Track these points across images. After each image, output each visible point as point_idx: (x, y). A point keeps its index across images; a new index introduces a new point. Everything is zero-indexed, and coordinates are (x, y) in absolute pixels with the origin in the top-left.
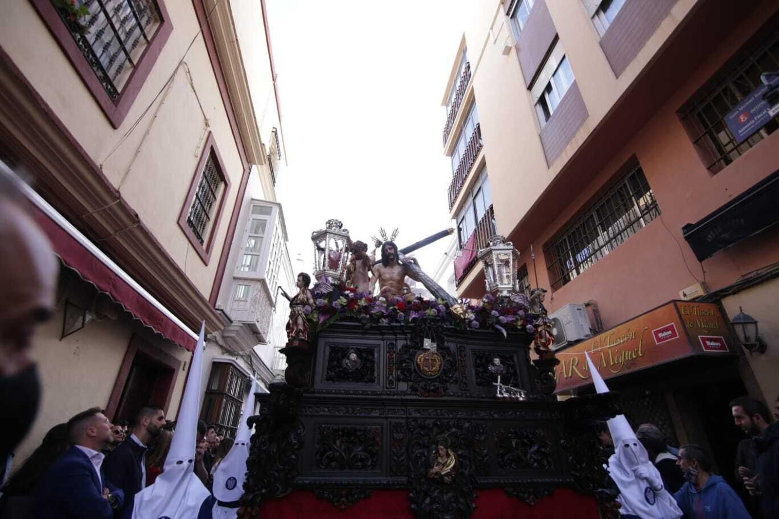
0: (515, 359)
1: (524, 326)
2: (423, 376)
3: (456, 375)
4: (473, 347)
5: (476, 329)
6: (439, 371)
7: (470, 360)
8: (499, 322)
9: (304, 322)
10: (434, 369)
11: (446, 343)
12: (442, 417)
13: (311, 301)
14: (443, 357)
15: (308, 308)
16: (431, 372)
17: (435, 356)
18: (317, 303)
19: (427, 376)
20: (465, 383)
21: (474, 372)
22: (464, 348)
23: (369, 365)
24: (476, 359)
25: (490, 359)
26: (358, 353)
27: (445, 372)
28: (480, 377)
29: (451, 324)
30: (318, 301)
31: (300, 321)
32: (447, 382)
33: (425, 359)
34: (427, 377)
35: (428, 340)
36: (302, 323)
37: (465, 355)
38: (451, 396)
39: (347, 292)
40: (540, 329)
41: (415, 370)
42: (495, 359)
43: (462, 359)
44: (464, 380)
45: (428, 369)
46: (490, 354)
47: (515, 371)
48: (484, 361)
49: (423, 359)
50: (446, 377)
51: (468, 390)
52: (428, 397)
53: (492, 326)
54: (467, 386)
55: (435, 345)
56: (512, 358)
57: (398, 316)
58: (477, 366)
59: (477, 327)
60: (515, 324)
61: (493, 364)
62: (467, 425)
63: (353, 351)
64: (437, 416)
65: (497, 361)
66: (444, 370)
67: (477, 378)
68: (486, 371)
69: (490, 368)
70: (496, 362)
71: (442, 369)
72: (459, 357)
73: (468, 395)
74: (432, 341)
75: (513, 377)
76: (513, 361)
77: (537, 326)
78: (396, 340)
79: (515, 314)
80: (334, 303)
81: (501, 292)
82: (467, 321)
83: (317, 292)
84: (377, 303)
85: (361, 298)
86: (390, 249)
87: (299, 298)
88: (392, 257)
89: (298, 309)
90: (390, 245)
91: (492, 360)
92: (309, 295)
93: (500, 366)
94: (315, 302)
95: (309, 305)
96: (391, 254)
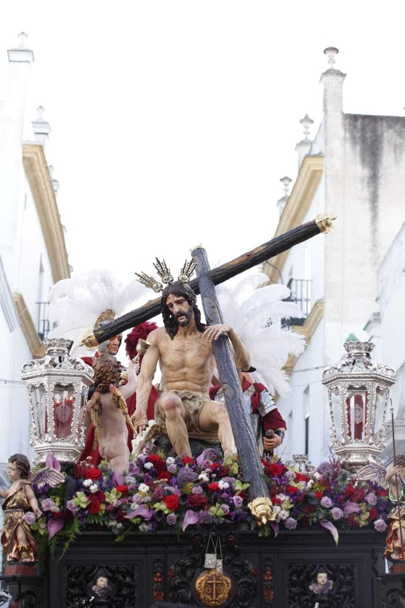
0: (356, 570)
1: (371, 521)
2: (204, 607)
4: (288, 556)
5: (293, 530)
6: (228, 599)
8: (329, 518)
9: (27, 536)
10: (221, 596)
11: (242, 556)
13: (34, 503)
14: (235, 578)
15: (31, 515)
16: (216, 601)
17: (222, 577)
18: (44, 506)
19: (209, 606)
22: (272, 561)
23: (125, 591)
24: (291, 575)
26: (110, 574)
27: (238, 600)
28: (295, 601)
30: (45, 502)
31: (21, 535)
33: (206, 583)
35: (212, 555)
36: (24, 537)
37: (272, 572)
39: (87, 482)
40: (395, 525)
41: (192, 599)
42: (321, 575)
43: (266, 578)
45: (212, 597)
46: (315, 566)
47: (352, 589)
48: (303, 577)
49: (203, 583)
53: (318, 525)
55: (222, 563)
56: (350, 570)
57: (168, 519)
58: (291, 585)
59: (294, 527)
60: (356, 518)
61: (317, 582)
63: (100, 571)
65: (322, 577)
66: (236, 597)
67: (290, 603)
68: (305, 591)
69: (311, 587)
71: (233, 595)
72: (264, 575)
74: (217, 557)
75: (348, 598)
76: (352, 575)
77: (390, 521)
78: (165, 553)
79: (361, 500)
80: (69, 502)
83: (41, 485)
84: (135, 497)
85: (110, 490)
86: (178, 302)
87: (17, 497)
88: (182, 320)
89: (18, 515)
90: (177, 294)
91: (316, 576)
92: (30, 493)
93: (327, 584)
94: (40, 505)
95: (31, 510)
96: (181, 314)
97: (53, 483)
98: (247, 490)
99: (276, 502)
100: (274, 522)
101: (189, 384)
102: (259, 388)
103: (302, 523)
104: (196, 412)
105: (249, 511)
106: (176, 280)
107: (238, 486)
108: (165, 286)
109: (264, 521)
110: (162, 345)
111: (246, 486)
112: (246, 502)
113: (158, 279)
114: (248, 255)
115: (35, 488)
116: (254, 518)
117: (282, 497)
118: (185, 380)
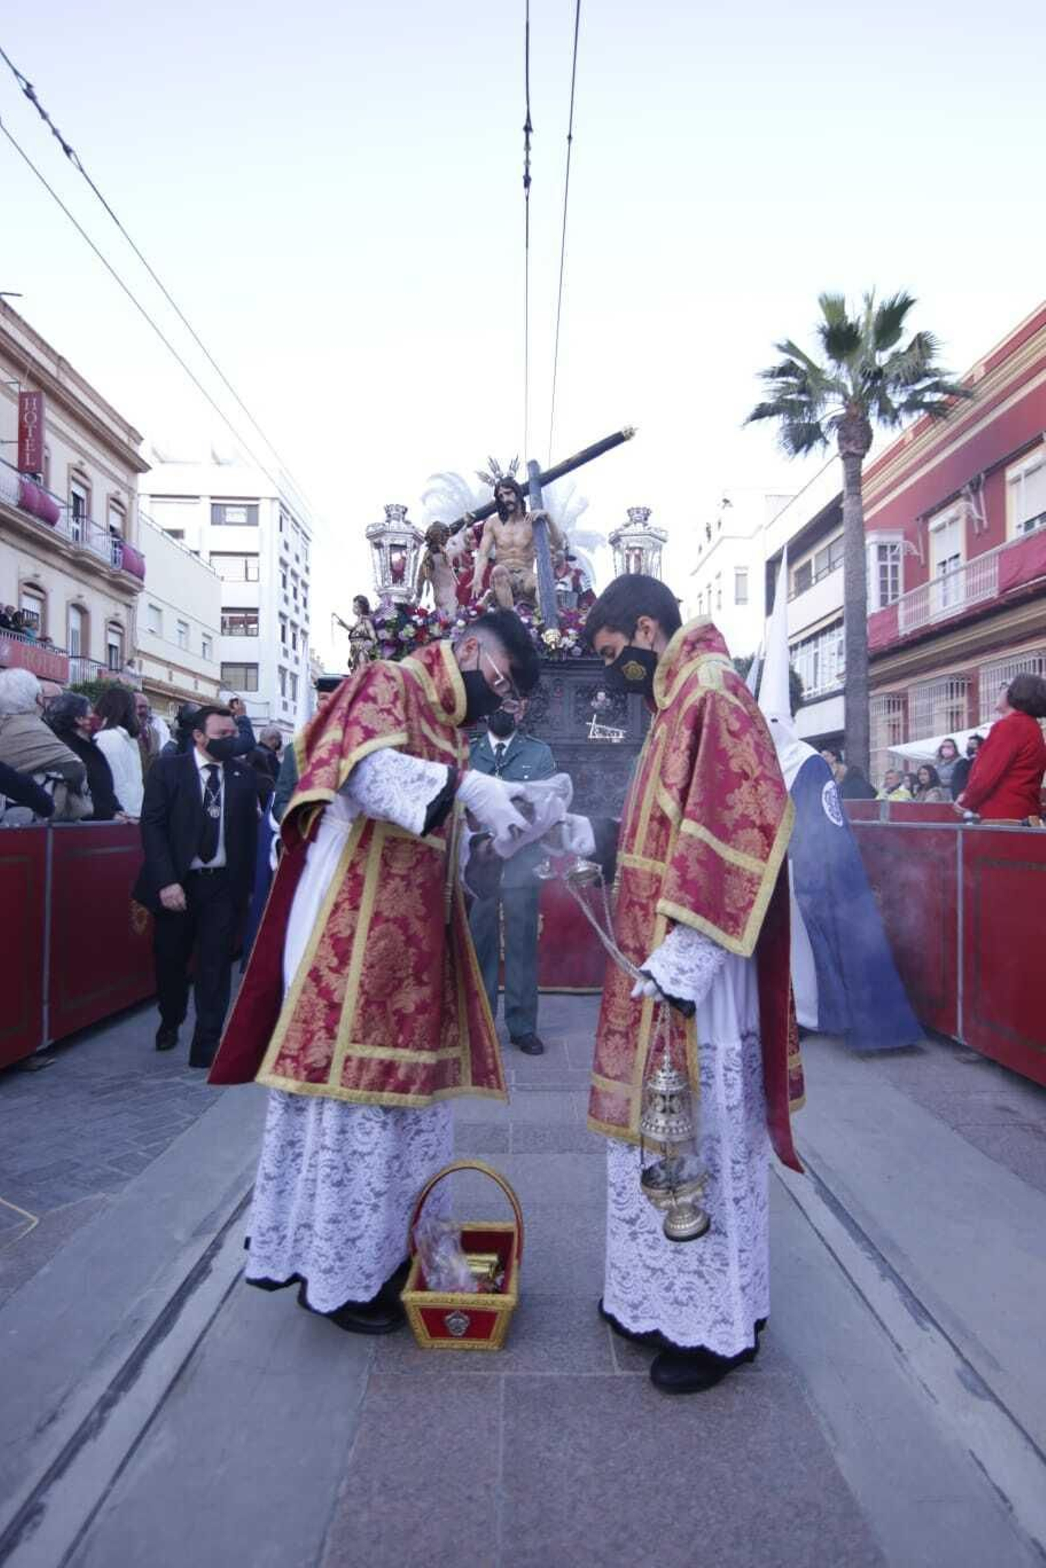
3: (547, 713)
13: (372, 634)
15: (369, 643)
21: (573, 709)
22: (562, 682)
39: (415, 618)
44: (557, 719)
46: (596, 687)
47: (626, 706)
61: (597, 699)
65: (602, 695)
69: (592, 702)
70: (600, 697)
75: (622, 713)
80: (400, 633)
83: (378, 620)
84: (454, 629)
85: (433, 623)
86: (507, 493)
87: (358, 629)
88: (511, 507)
89: (359, 643)
90: (507, 486)
91: (596, 695)
92: (369, 625)
93: (604, 701)
94: (377, 635)
95: (370, 639)
96: (510, 503)
97: (387, 617)
98: (543, 625)
99: (564, 634)
100: (562, 649)
101: (518, 561)
102: (579, 573)
103: (585, 652)
104: (522, 581)
105: (542, 640)
106: (505, 476)
107: (536, 622)
108: (497, 480)
109: (553, 647)
110: (496, 529)
111: (542, 621)
112: (540, 634)
113: (492, 475)
114: (568, 461)
115: (373, 622)
116: (545, 644)
117: (571, 631)
118: (514, 557)
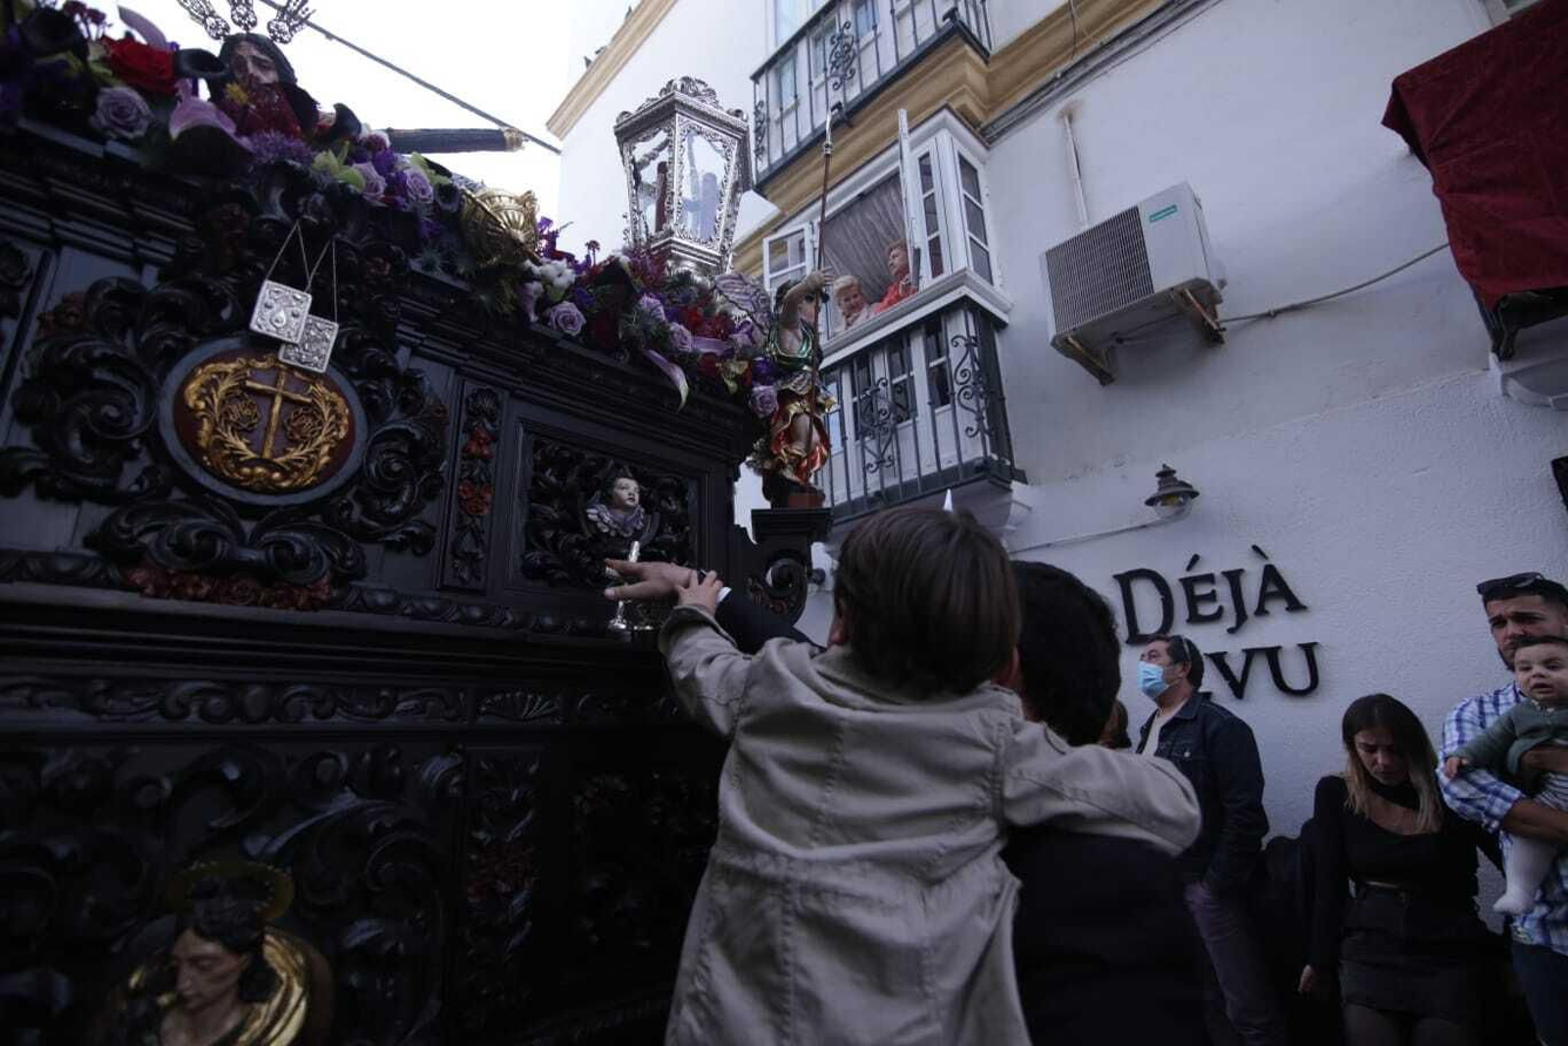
0: (691, 496)
1: (745, 382)
2: (207, 481)
3: (430, 512)
4: (535, 413)
5: (568, 337)
6: (325, 474)
7: (514, 460)
8: (663, 342)
10: (296, 455)
11: (403, 354)
12: (271, 725)
14: (373, 410)
16: (271, 467)
17: (320, 389)
19: (236, 484)
20: (472, 558)
21: (518, 518)
22: (498, 404)
24: (540, 468)
25: (600, 476)
27: (371, 488)
28: (542, 543)
29: (450, 269)
32: (372, 537)
33: (239, 387)
34: (235, 494)
35: (292, 292)
37: (494, 438)
38: (378, 609)
40: (794, 408)
41: (152, 438)
42: (624, 481)
43: (474, 449)
44: (468, 544)
45: (255, 447)
46: (603, 459)
47: (686, 542)
48: (572, 479)
49: (226, 385)
50: (367, 511)
51: (481, 593)
52: (208, 598)
53: (636, 350)
54: (474, 574)
55: (330, 330)
56: (680, 493)
58: (538, 494)
59: (574, 331)
60: (718, 366)
61: (611, 501)
62: (437, 768)
64: (236, 725)
65: (628, 488)
66: (360, 474)
67: (530, 547)
68: (575, 521)
69: (593, 514)
70: (624, 494)
71: (351, 465)
72: (463, 439)
73: (476, 613)
74: (314, 310)
76: (685, 505)
78: (56, 244)
79: (722, 337)
81: (678, 260)
82: (535, 286)
91: (607, 484)
93: (635, 512)
